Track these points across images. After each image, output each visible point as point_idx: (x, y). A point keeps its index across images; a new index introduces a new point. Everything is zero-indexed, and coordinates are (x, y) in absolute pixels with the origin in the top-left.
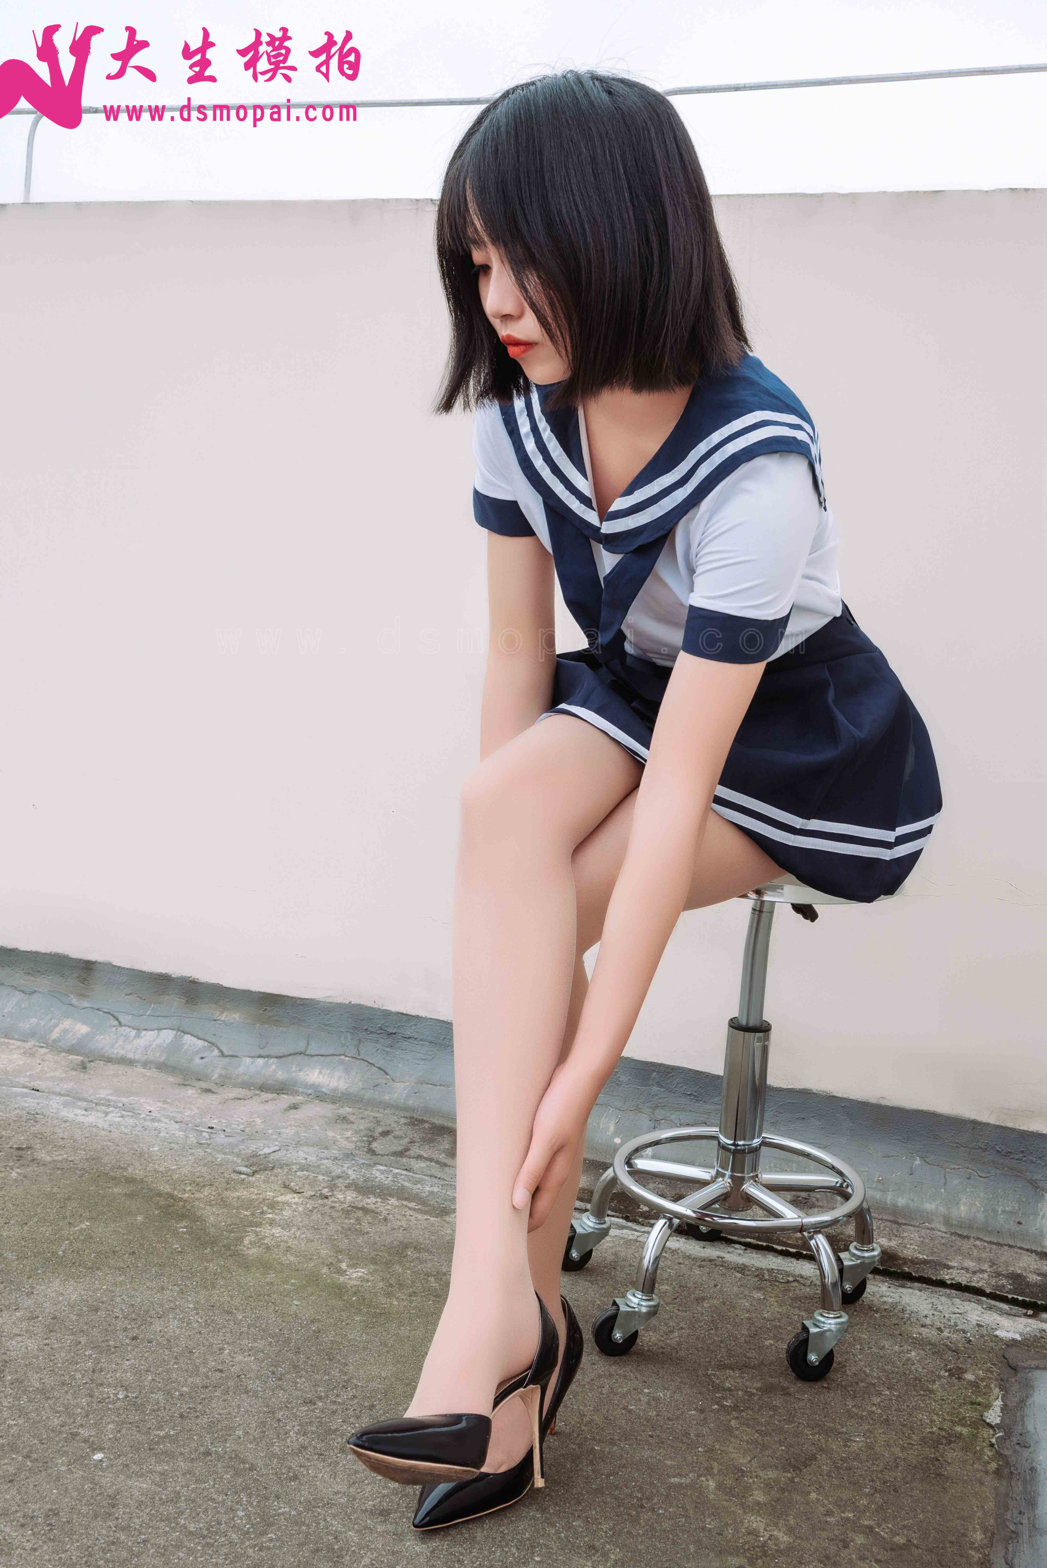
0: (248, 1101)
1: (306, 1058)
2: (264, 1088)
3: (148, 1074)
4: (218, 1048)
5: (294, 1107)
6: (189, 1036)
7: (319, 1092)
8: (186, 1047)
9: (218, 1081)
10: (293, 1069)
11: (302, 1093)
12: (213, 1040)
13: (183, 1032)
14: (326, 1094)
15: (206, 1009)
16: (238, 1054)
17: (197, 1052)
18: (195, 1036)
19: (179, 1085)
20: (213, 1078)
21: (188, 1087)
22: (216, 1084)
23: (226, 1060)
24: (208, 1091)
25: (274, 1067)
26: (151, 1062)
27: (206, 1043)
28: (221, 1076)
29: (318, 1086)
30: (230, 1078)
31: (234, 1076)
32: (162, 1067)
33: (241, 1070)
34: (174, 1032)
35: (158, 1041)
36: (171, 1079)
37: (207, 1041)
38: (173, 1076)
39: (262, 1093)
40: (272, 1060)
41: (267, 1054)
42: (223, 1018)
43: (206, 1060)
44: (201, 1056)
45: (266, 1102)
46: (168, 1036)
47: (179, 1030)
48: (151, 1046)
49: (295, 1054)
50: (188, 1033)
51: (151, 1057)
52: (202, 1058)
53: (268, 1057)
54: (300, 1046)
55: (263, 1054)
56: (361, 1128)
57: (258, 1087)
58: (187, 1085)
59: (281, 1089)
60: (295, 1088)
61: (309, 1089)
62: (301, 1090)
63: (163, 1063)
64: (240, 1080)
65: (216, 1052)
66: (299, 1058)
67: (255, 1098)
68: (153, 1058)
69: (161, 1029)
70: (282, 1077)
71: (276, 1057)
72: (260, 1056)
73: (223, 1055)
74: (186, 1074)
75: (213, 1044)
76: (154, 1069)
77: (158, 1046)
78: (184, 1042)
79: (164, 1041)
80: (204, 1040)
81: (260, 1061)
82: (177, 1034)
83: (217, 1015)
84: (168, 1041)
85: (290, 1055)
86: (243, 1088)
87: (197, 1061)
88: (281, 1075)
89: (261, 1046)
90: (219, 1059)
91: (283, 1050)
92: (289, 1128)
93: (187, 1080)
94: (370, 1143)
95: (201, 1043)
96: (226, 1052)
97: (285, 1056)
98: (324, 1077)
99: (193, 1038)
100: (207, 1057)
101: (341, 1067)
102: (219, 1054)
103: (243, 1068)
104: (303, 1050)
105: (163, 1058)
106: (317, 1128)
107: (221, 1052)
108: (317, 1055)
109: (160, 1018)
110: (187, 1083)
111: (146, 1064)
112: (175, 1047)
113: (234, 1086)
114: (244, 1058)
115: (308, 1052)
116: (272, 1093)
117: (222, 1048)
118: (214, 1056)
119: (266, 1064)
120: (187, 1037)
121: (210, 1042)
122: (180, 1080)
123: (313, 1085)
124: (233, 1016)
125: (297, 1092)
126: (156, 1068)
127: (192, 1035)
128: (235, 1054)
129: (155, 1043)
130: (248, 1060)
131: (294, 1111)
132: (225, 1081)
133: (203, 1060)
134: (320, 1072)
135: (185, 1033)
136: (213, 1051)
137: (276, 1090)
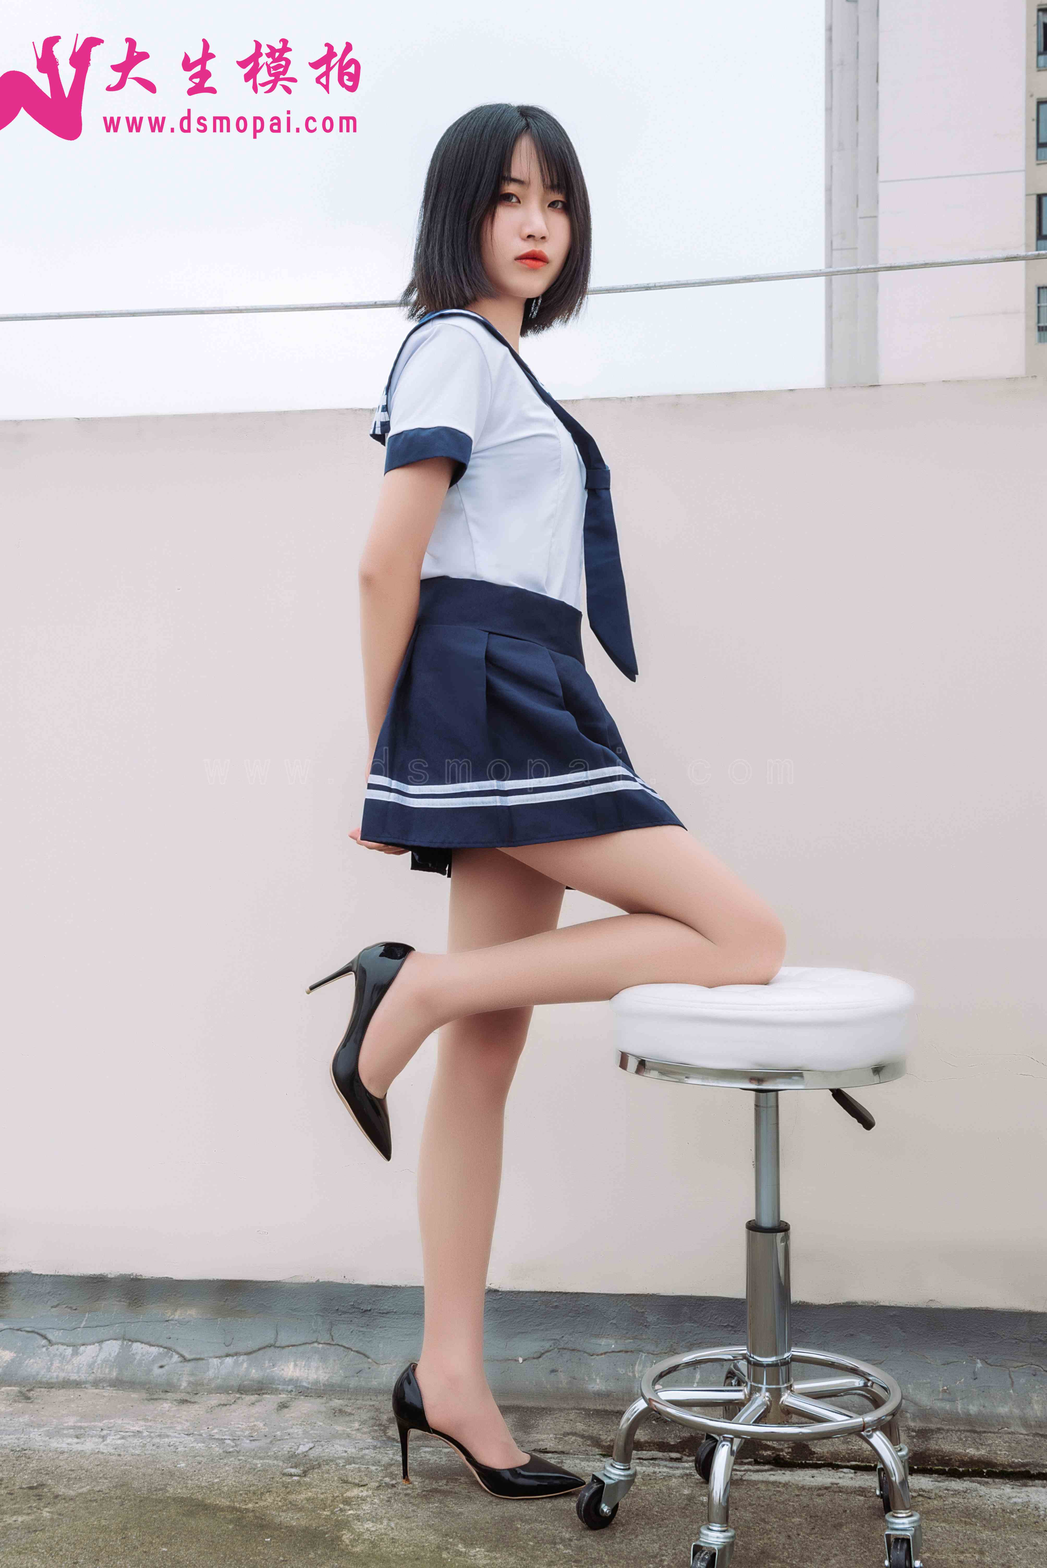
0: (234, 1407)
1: (277, 1350)
2: (242, 1390)
3: (104, 1394)
4: (178, 1353)
5: (283, 1406)
6: (139, 1344)
7: (300, 1386)
8: (138, 1358)
9: (189, 1390)
10: (267, 1365)
11: (283, 1390)
12: (168, 1344)
13: (130, 1340)
14: (308, 1388)
15: (155, 1310)
16: (202, 1356)
17: (154, 1361)
18: (145, 1344)
19: (148, 1400)
20: (182, 1387)
21: (161, 1402)
22: (188, 1393)
23: (189, 1367)
24: (184, 1401)
25: (245, 1365)
26: (102, 1380)
27: (161, 1349)
28: (189, 1383)
29: (297, 1380)
30: (202, 1384)
31: (205, 1381)
32: (118, 1384)
33: (211, 1373)
34: (119, 1342)
35: (102, 1356)
36: (134, 1395)
37: (161, 1346)
38: (134, 1392)
39: (243, 1396)
40: (241, 1358)
41: (234, 1351)
42: (176, 1317)
43: (166, 1367)
44: (160, 1364)
45: (253, 1404)
46: (113, 1348)
47: (124, 1339)
48: (95, 1362)
49: (264, 1348)
50: (136, 1341)
51: (100, 1375)
52: (161, 1367)
53: (236, 1354)
54: (269, 1338)
55: (230, 1352)
56: (365, 1418)
57: (237, 1390)
58: (156, 1399)
59: (260, 1388)
60: (274, 1386)
61: (288, 1385)
62: (280, 1387)
63: (117, 1379)
64: (213, 1386)
65: (176, 1358)
66: (269, 1351)
67: (239, 1401)
68: (102, 1376)
69: (102, 1341)
70: (257, 1376)
71: (245, 1354)
72: (227, 1355)
73: (185, 1360)
74: (149, 1388)
75: (169, 1349)
76: (109, 1388)
77: (105, 1361)
78: (135, 1352)
79: (110, 1354)
80: (158, 1346)
81: (229, 1360)
82: (123, 1344)
83: (170, 1314)
84: (114, 1354)
85: (259, 1349)
86: (221, 1393)
87: (157, 1371)
88: (255, 1374)
89: (227, 1343)
90: (181, 1364)
91: (251, 1345)
92: (294, 1427)
93: (153, 1394)
94: (385, 1432)
95: (154, 1350)
96: (188, 1356)
97: (254, 1352)
98: (300, 1370)
99: (143, 1345)
100: (168, 1364)
101: (316, 1357)
102: (180, 1359)
103: (213, 1370)
104: (272, 1342)
105: (115, 1374)
106: (321, 1424)
107: (182, 1356)
108: (289, 1346)
109: (98, 1328)
110: (155, 1397)
111: (96, 1384)
112: (124, 1360)
113: (210, 1392)
114: (210, 1360)
115: (278, 1344)
116: (252, 1394)
117: (181, 1353)
118: (176, 1363)
119: (236, 1362)
120: (137, 1346)
121: (165, 1348)
122: (144, 1395)
123: (291, 1380)
124: (189, 1312)
125: (277, 1389)
126: (110, 1386)
127: (142, 1343)
128: (198, 1356)
129: (99, 1358)
130: (216, 1361)
131: (286, 1410)
132: (197, 1389)
133: (163, 1369)
134: (296, 1365)
135: (133, 1342)
136: (171, 1357)
137: (255, 1390)
